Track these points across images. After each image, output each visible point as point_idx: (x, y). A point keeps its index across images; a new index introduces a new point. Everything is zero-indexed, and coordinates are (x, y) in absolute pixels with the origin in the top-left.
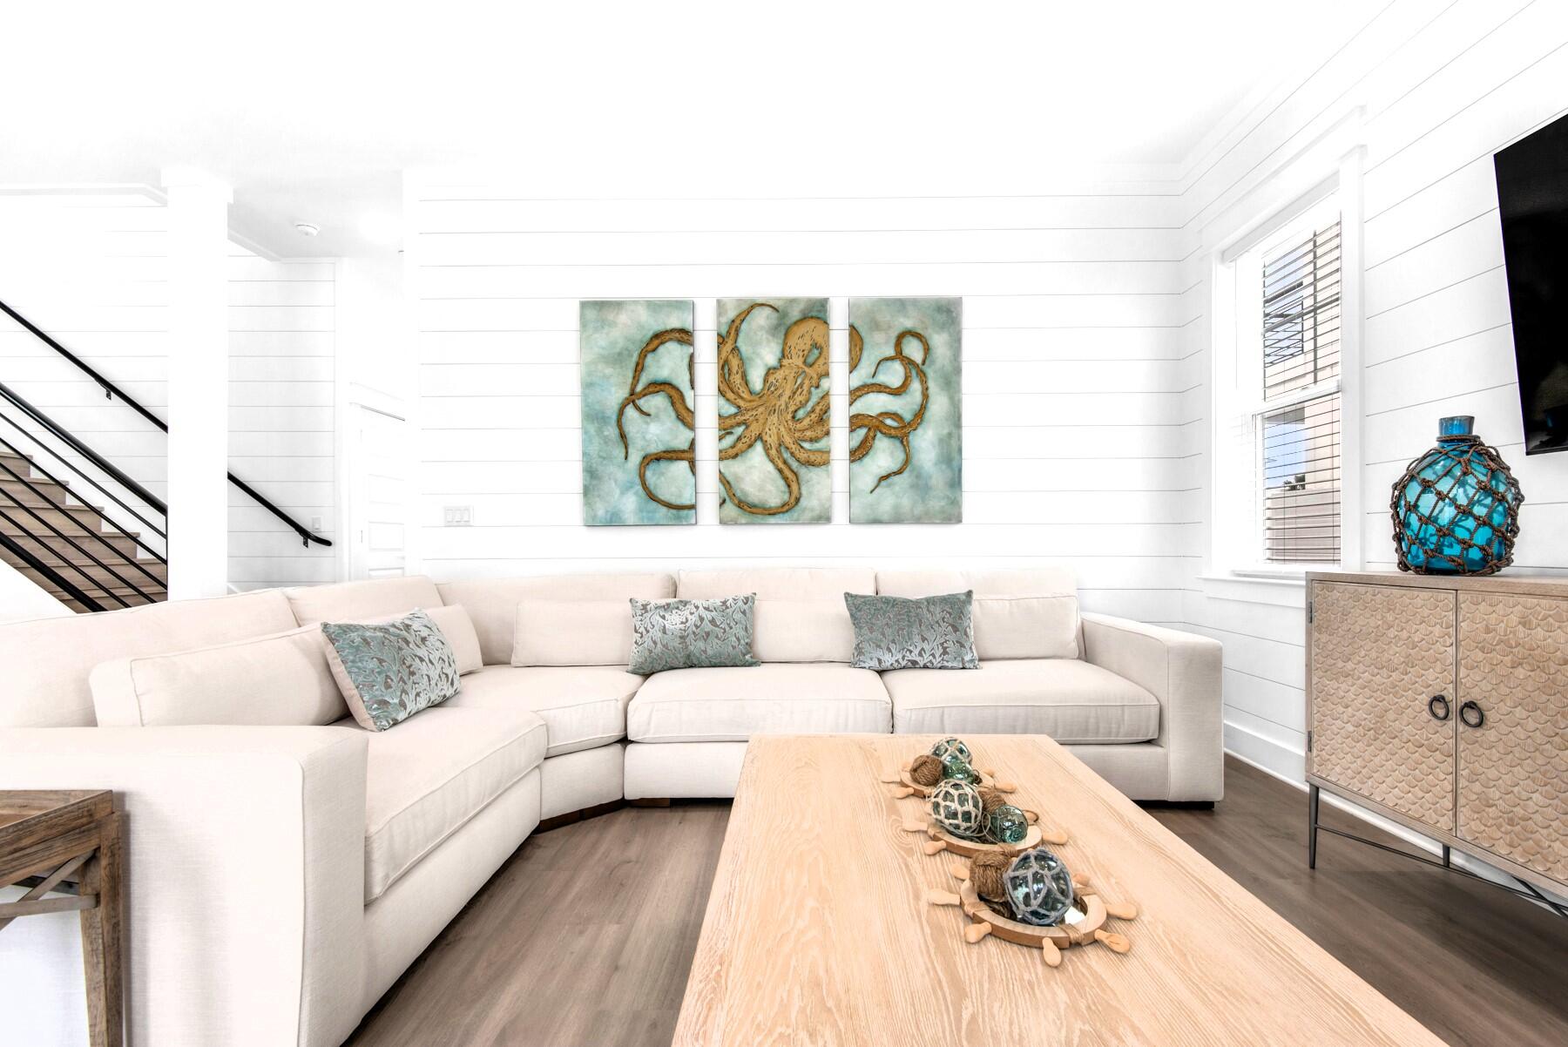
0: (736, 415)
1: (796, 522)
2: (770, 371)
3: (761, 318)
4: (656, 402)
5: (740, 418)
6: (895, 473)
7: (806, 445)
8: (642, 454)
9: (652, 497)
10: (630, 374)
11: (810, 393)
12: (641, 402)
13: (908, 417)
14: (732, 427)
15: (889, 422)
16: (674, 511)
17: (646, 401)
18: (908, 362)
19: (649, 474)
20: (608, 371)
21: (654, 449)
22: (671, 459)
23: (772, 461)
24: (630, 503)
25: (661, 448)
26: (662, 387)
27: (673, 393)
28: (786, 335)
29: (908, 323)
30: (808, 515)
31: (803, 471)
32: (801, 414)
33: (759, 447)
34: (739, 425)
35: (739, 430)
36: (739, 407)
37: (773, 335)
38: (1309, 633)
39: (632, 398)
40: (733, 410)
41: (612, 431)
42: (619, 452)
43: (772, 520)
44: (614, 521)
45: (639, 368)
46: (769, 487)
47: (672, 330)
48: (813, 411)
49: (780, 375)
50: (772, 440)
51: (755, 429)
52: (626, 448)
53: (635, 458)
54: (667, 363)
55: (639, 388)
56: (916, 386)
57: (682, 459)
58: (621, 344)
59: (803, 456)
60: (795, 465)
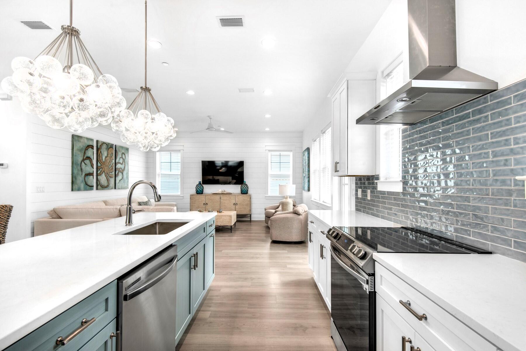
0: (101, 166)
1: (109, 189)
2: (106, 157)
3: (104, 146)
4: (87, 162)
5: (101, 167)
6: (121, 180)
7: (110, 173)
8: (85, 174)
9: (86, 184)
10: (83, 154)
11: (111, 163)
12: (85, 161)
13: (123, 169)
14: (100, 169)
15: (121, 170)
16: (90, 187)
17: (86, 161)
18: (123, 159)
19: (86, 178)
20: (79, 153)
21: (87, 172)
22: (90, 175)
23: (106, 176)
24: (82, 185)
25: (88, 173)
26: (88, 158)
27: (90, 160)
28: (108, 150)
29: (123, 151)
30: (110, 188)
31: (110, 178)
32: (110, 167)
33: (104, 173)
34: (101, 168)
35: (101, 169)
36: (101, 164)
37: (106, 150)
38: (190, 200)
39: (83, 160)
40: (100, 165)
41: (79, 168)
42: (80, 173)
43: (106, 189)
44: (79, 190)
45: (85, 153)
46: (105, 182)
47: (91, 145)
48: (111, 166)
49: (107, 158)
50: (106, 172)
51: (103, 170)
52: (82, 172)
53: (84, 174)
54: (89, 153)
55: (85, 158)
56: (124, 163)
57: (91, 175)
58: (82, 147)
59: (110, 175)
60: (109, 177)
